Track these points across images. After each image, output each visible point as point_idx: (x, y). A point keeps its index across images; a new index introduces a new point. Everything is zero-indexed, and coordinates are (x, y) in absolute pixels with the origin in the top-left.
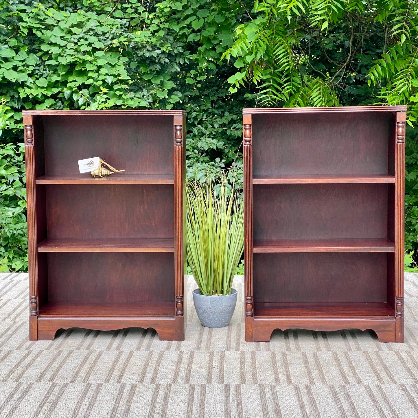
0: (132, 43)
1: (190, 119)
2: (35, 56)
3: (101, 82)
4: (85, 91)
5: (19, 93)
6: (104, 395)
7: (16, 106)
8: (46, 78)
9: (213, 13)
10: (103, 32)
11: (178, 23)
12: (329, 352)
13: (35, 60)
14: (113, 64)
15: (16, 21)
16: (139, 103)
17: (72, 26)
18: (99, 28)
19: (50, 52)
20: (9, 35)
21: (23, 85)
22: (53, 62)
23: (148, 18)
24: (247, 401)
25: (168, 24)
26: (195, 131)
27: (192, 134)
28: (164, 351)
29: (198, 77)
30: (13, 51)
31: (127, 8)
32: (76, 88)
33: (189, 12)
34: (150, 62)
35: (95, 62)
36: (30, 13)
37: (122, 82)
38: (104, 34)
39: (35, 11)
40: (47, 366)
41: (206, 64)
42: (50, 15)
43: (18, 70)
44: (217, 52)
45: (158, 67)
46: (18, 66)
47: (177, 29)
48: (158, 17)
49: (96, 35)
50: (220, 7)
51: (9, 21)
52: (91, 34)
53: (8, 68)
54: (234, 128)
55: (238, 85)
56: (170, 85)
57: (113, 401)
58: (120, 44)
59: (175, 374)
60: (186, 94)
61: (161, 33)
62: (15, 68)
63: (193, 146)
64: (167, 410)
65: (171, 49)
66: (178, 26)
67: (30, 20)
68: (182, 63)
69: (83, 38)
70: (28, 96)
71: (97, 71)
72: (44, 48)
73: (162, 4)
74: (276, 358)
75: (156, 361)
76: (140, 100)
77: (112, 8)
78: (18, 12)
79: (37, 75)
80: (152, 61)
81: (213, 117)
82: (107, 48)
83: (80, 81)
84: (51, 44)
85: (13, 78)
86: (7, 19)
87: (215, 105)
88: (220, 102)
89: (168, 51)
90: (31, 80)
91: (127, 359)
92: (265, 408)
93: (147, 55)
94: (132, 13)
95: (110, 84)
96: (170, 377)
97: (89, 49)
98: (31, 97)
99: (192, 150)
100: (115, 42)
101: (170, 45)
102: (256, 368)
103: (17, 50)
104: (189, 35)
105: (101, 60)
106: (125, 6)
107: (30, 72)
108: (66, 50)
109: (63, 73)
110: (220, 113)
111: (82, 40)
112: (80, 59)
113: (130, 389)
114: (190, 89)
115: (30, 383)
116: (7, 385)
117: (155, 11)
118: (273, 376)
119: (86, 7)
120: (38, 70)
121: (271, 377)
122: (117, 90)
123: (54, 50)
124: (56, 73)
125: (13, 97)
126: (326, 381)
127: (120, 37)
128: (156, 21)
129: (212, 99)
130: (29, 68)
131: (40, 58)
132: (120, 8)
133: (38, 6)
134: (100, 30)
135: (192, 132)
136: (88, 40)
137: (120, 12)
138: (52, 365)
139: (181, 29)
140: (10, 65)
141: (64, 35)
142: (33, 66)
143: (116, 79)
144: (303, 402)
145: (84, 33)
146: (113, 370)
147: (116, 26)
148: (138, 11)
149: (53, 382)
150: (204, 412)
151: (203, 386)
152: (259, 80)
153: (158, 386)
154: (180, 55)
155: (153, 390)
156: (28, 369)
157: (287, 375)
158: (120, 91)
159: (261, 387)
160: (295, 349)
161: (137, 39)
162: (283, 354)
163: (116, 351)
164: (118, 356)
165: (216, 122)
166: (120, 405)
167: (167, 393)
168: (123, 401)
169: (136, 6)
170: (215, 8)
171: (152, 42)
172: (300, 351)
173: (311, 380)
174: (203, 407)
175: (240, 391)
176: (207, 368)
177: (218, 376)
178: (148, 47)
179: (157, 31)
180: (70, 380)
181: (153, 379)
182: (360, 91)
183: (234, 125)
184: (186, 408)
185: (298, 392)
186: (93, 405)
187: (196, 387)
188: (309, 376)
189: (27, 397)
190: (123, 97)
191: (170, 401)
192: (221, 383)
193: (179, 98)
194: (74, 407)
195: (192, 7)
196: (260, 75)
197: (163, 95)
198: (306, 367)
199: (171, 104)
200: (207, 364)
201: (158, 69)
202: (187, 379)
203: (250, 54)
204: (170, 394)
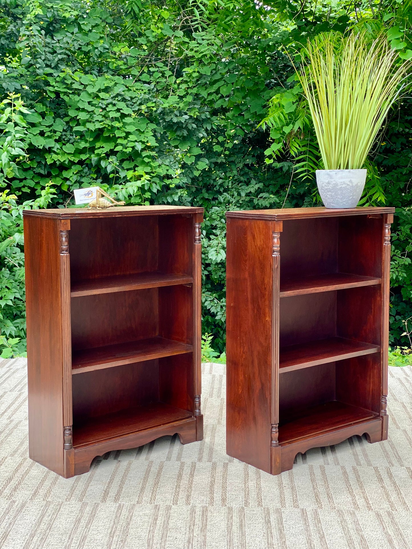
0: (160, 108)
1: (216, 186)
2: (62, 121)
3: (131, 149)
4: (112, 159)
5: (46, 159)
6: (176, 521)
7: (42, 172)
8: (72, 143)
9: (241, 77)
10: (130, 97)
11: (206, 88)
12: (403, 468)
13: (62, 125)
14: (142, 131)
15: (43, 85)
16: (167, 170)
17: (100, 91)
18: (127, 93)
19: (78, 118)
20: (36, 99)
21: (50, 150)
22: (81, 128)
23: (175, 82)
24: (329, 532)
25: (196, 88)
26: (221, 198)
27: (217, 201)
28: (227, 463)
29: (226, 144)
30: (40, 116)
31: (153, 72)
32: (104, 155)
33: (218, 77)
34: (177, 127)
35: (124, 129)
36: (57, 77)
37: (149, 148)
38: (132, 98)
39: (62, 75)
40: (109, 481)
41: (234, 130)
42: (77, 79)
43: (46, 135)
44: (245, 118)
45: (185, 133)
46: (45, 131)
47: (205, 95)
48: (186, 82)
49: (124, 100)
50: (249, 71)
51: (35, 85)
52: (119, 99)
53: (35, 133)
54: (261, 197)
55: (274, 156)
56: (197, 151)
57: (186, 529)
58: (148, 110)
59: (245, 495)
60: (212, 160)
61: (189, 99)
62: (42, 134)
63: (220, 215)
64: (245, 543)
65: (199, 114)
66: (206, 91)
67: (57, 84)
68: (209, 128)
69: (111, 103)
70: (55, 162)
71: (126, 138)
72: (72, 113)
73: (190, 68)
74: (347, 474)
75: (222, 477)
76: (168, 168)
77: (139, 71)
78: (44, 76)
79: (64, 140)
80: (179, 126)
81: (238, 184)
82: (136, 113)
83: (107, 147)
84: (78, 109)
85: (40, 145)
86: (34, 83)
87: (241, 172)
88: (246, 169)
89: (195, 117)
90: (58, 146)
91: (191, 473)
92: (350, 542)
93: (175, 120)
94: (160, 77)
95: (139, 151)
96: (241, 498)
97: (118, 115)
98: (58, 163)
99: (219, 219)
100: (143, 107)
101: (198, 111)
102: (329, 487)
103: (43, 115)
104: (217, 101)
105: (130, 126)
106: (152, 69)
107: (57, 138)
108: (94, 116)
109: (91, 139)
110: (246, 180)
111: (110, 106)
112: (109, 125)
113: (201, 513)
114: (216, 155)
115: (95, 503)
116: (71, 506)
117: (182, 76)
118: (350, 498)
119: (112, 70)
120: (65, 135)
121: (349, 501)
122: (144, 157)
123: (82, 116)
124: (83, 138)
125: (39, 163)
126: (407, 506)
127: (148, 102)
128: (184, 86)
130: (55, 133)
131: (67, 123)
132: (146, 72)
133: (65, 70)
134: (127, 95)
135: (217, 199)
136: (117, 105)
137: (146, 76)
138: (114, 479)
139: (209, 94)
140: (37, 131)
141: (91, 100)
142: (60, 132)
143: (143, 146)
144: (390, 535)
145: (112, 98)
146: (179, 488)
147: (144, 91)
148: (165, 75)
149: (119, 503)
150: (286, 547)
151: (278, 511)
152: (296, 151)
153: (230, 509)
154: (207, 121)
155: (226, 515)
156: (90, 485)
157: (364, 498)
158: (149, 158)
159: (340, 513)
160: (366, 463)
161: (166, 104)
162: (354, 469)
163: (177, 462)
164: (181, 468)
165: (242, 189)
166: (195, 535)
167: (242, 520)
168: (197, 529)
169: (163, 70)
170: (243, 72)
171: (179, 107)
172: (371, 465)
173: (392, 506)
174: (284, 540)
175: (319, 519)
176: (277, 487)
177: (291, 497)
178: (176, 112)
179: (185, 96)
180: (137, 500)
181: (224, 500)
182: (390, 161)
183: (261, 194)
184: (266, 541)
185: (381, 522)
186: (167, 534)
187: (271, 511)
188: (389, 500)
189: (95, 523)
190: (152, 164)
191: (247, 530)
192: (296, 508)
193: (207, 165)
194: (147, 536)
195: (220, 72)
196: (298, 147)
197: (190, 161)
198: (382, 487)
199: (198, 170)
200: (277, 482)
201: (185, 135)
202: (259, 501)
203: (287, 125)
204: (245, 521)
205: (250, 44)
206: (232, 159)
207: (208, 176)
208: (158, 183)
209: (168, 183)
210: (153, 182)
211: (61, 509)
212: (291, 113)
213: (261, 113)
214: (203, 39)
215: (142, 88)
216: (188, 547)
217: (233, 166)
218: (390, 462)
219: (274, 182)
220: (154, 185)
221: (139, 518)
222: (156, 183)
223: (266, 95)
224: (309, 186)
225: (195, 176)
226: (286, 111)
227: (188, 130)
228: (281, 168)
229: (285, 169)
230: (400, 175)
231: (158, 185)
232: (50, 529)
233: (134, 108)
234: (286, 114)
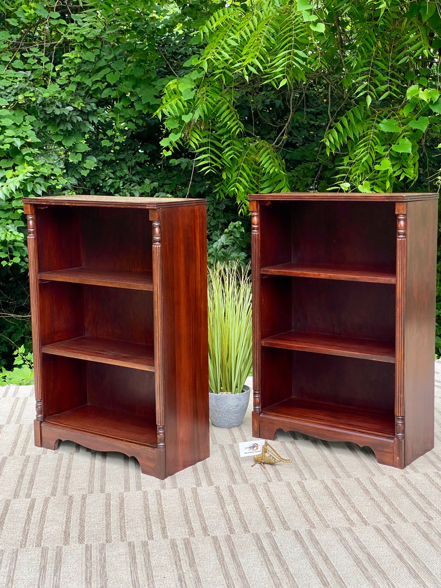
0: (40, 98)
1: (105, 187)
3: (9, 146)
6: (158, 558)
9: (129, 65)
11: (90, 77)
14: (19, 125)
16: (52, 169)
23: (54, 70)
24: (332, 553)
25: (79, 76)
28: (196, 488)
29: (116, 139)
31: (27, 58)
33: (102, 63)
34: (60, 120)
37: (30, 145)
38: (5, 88)
40: (65, 520)
41: (124, 123)
44: (136, 110)
45: (70, 127)
47: (89, 84)
48: (67, 69)
50: (138, 58)
55: (171, 148)
56: (83, 148)
57: (173, 566)
58: (26, 100)
59: (227, 521)
60: (100, 158)
61: (72, 88)
64: (244, 574)
65: (84, 106)
66: (90, 79)
68: (96, 122)
71: (2, 133)
73: (70, 53)
74: (329, 488)
75: (194, 504)
76: (52, 167)
77: (11, 57)
80: (63, 119)
81: (130, 185)
82: (12, 104)
87: (132, 170)
88: (138, 168)
89: (80, 108)
91: (158, 502)
92: (358, 561)
93: (58, 112)
94: (35, 64)
95: (19, 148)
96: (223, 525)
100: (20, 97)
101: (82, 101)
102: (315, 504)
104: (104, 89)
105: (6, 119)
106: (25, 55)
110: (138, 179)
113: (183, 546)
114: (103, 153)
115: (57, 547)
116: (30, 553)
117: (61, 63)
118: (341, 514)
121: (341, 517)
122: (27, 154)
126: (404, 517)
127: (25, 92)
128: (64, 74)
129: (129, 164)
132: (19, 58)
137: (19, 63)
138: (70, 518)
139: (94, 83)
143: (23, 142)
144: (397, 550)
146: (150, 520)
147: (19, 79)
148: (41, 62)
149: (85, 543)
150: (291, 574)
151: (269, 536)
152: (197, 143)
153: (215, 539)
154: (94, 113)
155: (212, 545)
156: (44, 526)
157: (356, 512)
158: (30, 156)
159: (336, 531)
160: (345, 475)
161: (46, 94)
162: (335, 482)
163: (138, 492)
164: (145, 498)
165: (135, 190)
166: (184, 571)
167: (232, 550)
168: (185, 565)
169: (39, 56)
170: (132, 59)
171: (61, 97)
172: (351, 477)
173: (388, 518)
174: (286, 567)
175: (316, 539)
176: (259, 509)
177: (278, 519)
178: (58, 103)
179: (67, 85)
180: (105, 538)
181: (205, 529)
182: (296, 154)
183: (157, 194)
184: (266, 569)
185: (383, 536)
186: (152, 574)
187: (262, 537)
188: (383, 512)
189: (64, 569)
190: (34, 163)
191: (242, 561)
192: (287, 530)
193: (95, 163)
194: (130, 579)
195: (105, 58)
196: (198, 138)
197: (77, 159)
198: (371, 499)
199: (86, 169)
200: (257, 503)
201: (70, 129)
202: (244, 526)
203: (187, 114)
204: (235, 550)
205: (138, 27)
206: (121, 156)
207: (96, 175)
208: (43, 184)
209: (53, 184)
210: (37, 183)
211: (19, 557)
212: (190, 100)
213: (155, 103)
214: (84, 22)
215: (16, 76)
216: (182, 586)
217: (123, 165)
218: (370, 472)
219: (168, 182)
220: (38, 186)
221: (114, 559)
222: (40, 184)
223: (158, 83)
224: (210, 184)
225: (83, 176)
226: (183, 99)
227: (72, 123)
228: (179, 165)
229: (183, 167)
230: (306, 171)
231: (42, 186)
232: (12, 582)
233: (8, 99)
234: (185, 101)
